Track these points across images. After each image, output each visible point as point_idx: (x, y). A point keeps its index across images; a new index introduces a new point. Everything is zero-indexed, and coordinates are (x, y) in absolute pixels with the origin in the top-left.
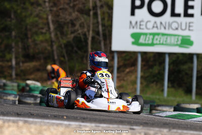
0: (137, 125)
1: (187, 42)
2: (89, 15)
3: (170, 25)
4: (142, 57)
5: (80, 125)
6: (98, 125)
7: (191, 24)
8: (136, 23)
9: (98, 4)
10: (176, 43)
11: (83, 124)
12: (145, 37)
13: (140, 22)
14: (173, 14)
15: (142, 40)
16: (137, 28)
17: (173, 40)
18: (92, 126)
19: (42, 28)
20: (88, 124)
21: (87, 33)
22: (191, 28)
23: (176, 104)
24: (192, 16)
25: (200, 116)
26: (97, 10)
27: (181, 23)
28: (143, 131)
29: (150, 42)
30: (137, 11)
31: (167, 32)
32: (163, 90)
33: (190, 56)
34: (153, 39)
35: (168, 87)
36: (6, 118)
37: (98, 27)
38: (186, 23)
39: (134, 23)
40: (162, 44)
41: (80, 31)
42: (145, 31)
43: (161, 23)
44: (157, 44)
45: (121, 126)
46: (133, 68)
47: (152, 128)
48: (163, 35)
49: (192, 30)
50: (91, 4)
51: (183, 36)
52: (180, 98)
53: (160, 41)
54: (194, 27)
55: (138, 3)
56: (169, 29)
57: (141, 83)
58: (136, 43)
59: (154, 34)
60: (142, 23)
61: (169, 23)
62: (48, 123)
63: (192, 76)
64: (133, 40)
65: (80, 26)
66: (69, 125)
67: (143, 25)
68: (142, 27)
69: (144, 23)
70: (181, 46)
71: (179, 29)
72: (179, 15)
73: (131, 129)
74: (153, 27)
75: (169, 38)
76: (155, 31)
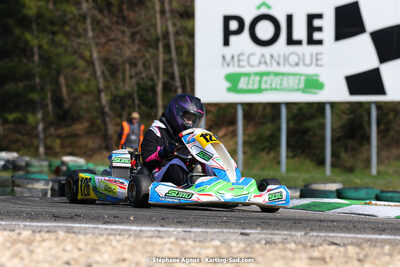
0: (251, 228)
1: (313, 84)
2: (157, 48)
3: (286, 59)
4: (244, 110)
5: (159, 231)
6: (188, 230)
7: (319, 57)
8: (233, 57)
9: (171, 29)
10: (296, 87)
11: (162, 229)
12: (247, 79)
13: (239, 56)
14: (291, 41)
15: (242, 84)
16: (234, 65)
17: (291, 82)
18: (179, 232)
19: (84, 72)
20: (171, 229)
21: (155, 77)
22: (319, 62)
23: (301, 183)
24: (320, 42)
25: (348, 205)
26: (168, 39)
27: (304, 55)
28: (263, 236)
29: (256, 86)
30: (233, 39)
31: (282, 69)
32: (279, 163)
33: (320, 107)
34: (260, 82)
35: (287, 157)
36: (35, 224)
37: (171, 66)
38: (312, 55)
39: (228, 58)
40: (276, 89)
41: (144, 75)
42: (247, 70)
43: (272, 56)
44: (266, 90)
45: (225, 230)
46: (231, 129)
47: (276, 232)
48: (276, 74)
49: (321, 66)
50: (159, 31)
51: (307, 76)
52: (307, 173)
53: (271, 85)
54: (324, 60)
55: (234, 25)
56: (284, 65)
57: (245, 153)
58: (234, 89)
59: (261, 75)
60: (241, 58)
61: (284, 56)
62: (106, 229)
63: (323, 139)
64: (228, 85)
65: (144, 65)
66: (141, 231)
67: (243, 60)
68: (241, 63)
69: (245, 58)
70: (304, 91)
71: (301, 63)
72: (299, 43)
73: (242, 234)
74: (260, 63)
75: (285, 79)
76: (263, 68)
